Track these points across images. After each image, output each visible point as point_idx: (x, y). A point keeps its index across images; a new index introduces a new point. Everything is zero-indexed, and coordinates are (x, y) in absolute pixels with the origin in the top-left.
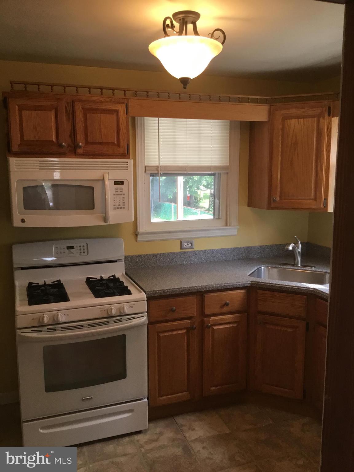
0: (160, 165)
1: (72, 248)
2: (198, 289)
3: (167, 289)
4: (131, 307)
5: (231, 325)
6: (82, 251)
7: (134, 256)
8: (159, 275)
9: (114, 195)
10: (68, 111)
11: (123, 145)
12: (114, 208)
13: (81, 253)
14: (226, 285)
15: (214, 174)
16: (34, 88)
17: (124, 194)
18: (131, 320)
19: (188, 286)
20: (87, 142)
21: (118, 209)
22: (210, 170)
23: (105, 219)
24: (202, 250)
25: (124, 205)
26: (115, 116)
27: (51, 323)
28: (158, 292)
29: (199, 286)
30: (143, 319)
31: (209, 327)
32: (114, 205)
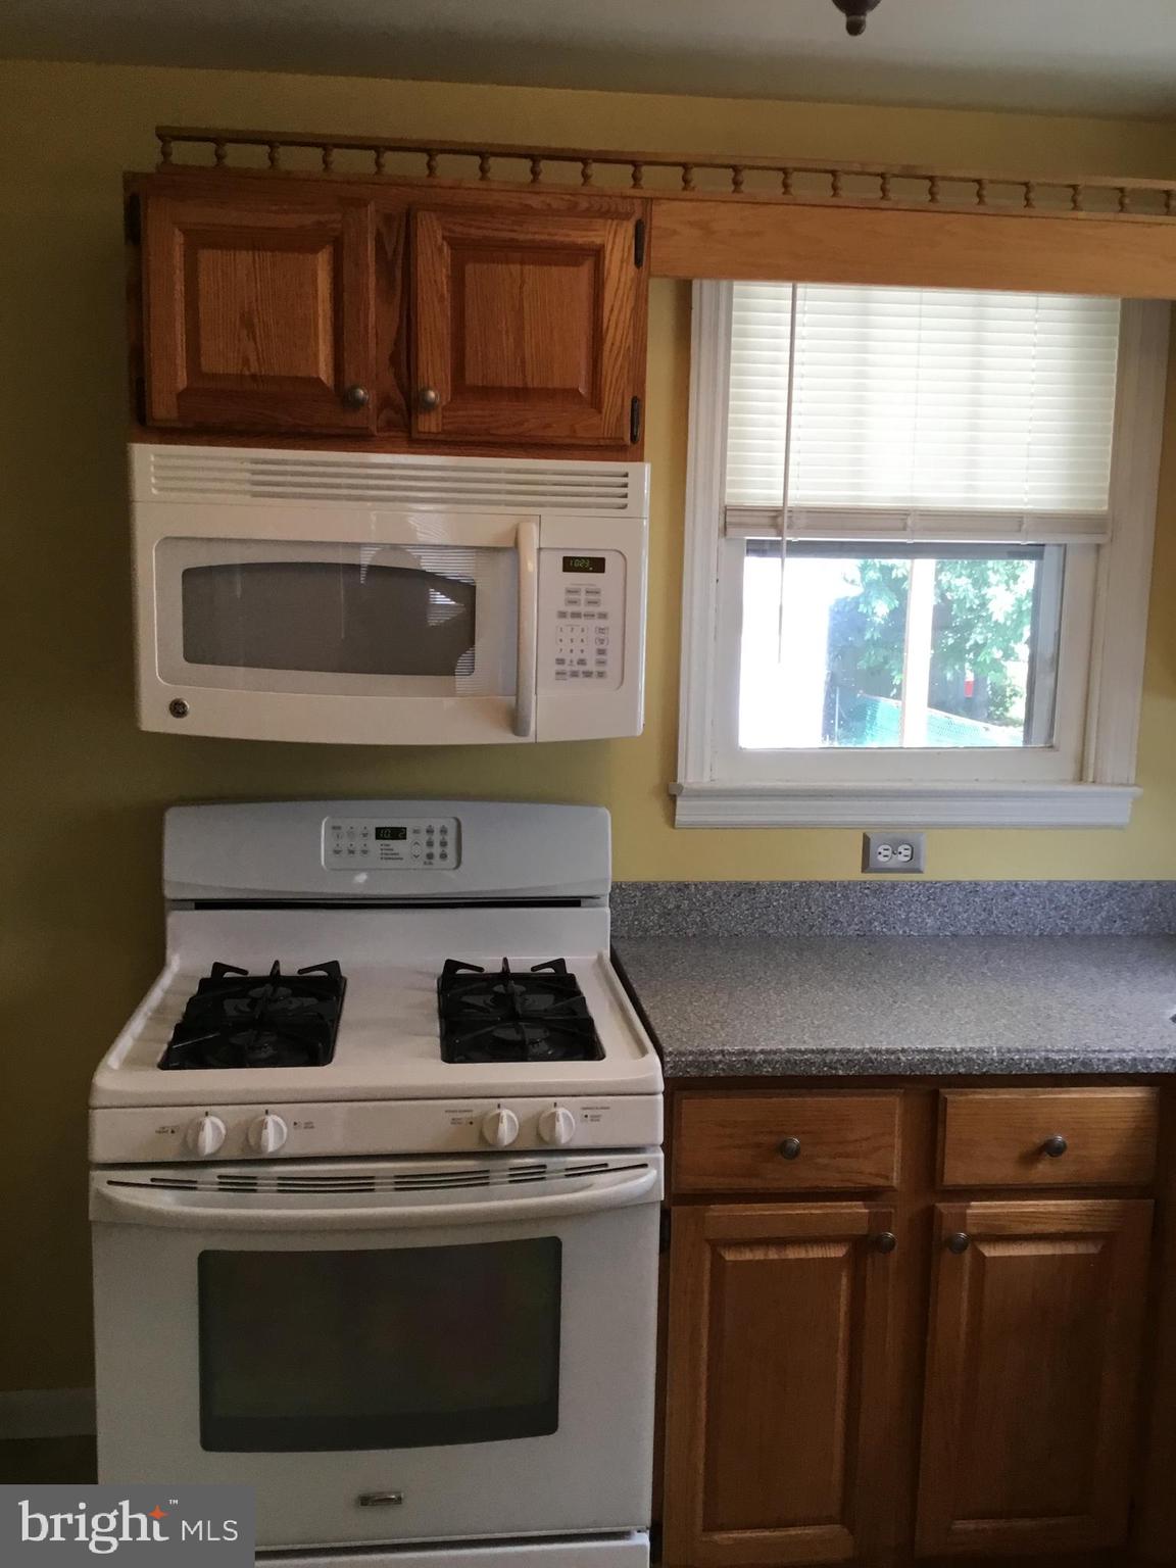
0: (790, 503)
1: (398, 833)
2: (910, 1064)
3: (762, 1052)
4: (590, 1116)
5: (1070, 1249)
6: (437, 850)
7: (656, 885)
8: (748, 979)
9: (562, 615)
10: (390, 254)
11: (614, 401)
12: (558, 673)
13: (430, 856)
14: (1056, 1057)
15: (1035, 552)
16: (252, 157)
17: (603, 616)
18: (586, 1177)
19: (867, 1046)
20: (460, 386)
21: (575, 679)
22: (1020, 531)
23: (515, 720)
24: (958, 883)
25: (601, 663)
26: (585, 271)
27: (235, 1154)
28: (720, 1061)
29: (919, 1052)
30: (642, 1180)
31: (963, 1247)
32: (560, 661)
